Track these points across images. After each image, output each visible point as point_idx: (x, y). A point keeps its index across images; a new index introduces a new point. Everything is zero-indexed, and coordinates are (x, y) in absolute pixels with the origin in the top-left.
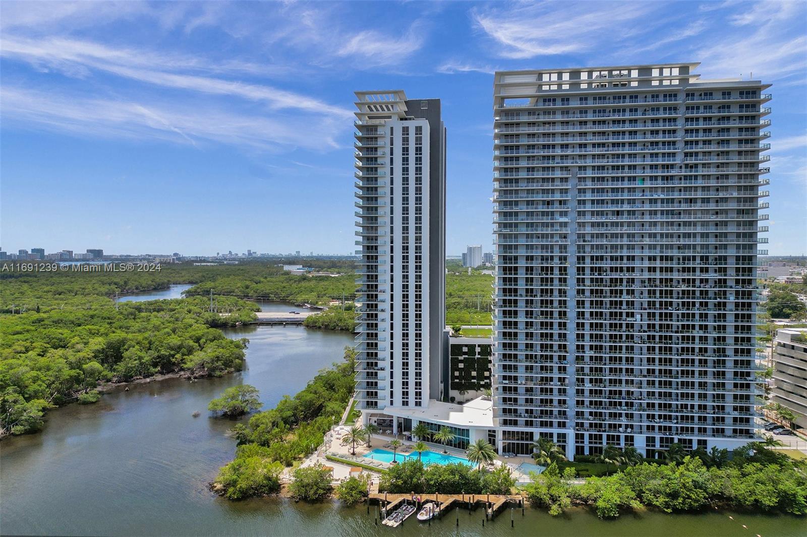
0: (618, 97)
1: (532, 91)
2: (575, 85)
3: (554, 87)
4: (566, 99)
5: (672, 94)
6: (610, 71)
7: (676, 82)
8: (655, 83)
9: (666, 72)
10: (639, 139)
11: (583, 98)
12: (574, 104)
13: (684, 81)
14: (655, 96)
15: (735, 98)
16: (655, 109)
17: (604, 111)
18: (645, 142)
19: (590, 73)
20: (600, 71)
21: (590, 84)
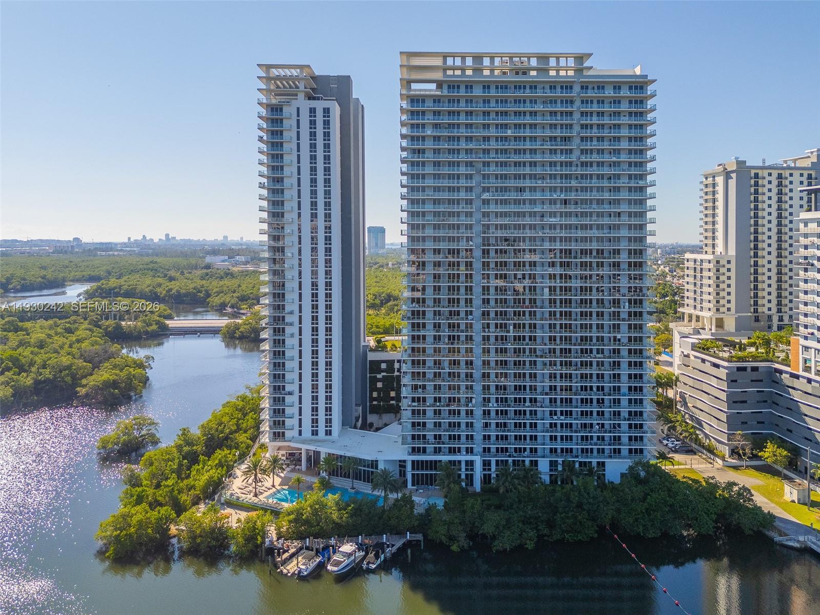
0: (518, 86)
1: (439, 76)
2: (478, 70)
3: (458, 72)
4: (469, 86)
5: (567, 86)
6: (511, 58)
7: (571, 73)
8: (553, 73)
9: (563, 62)
10: (539, 133)
11: (486, 86)
12: (478, 92)
13: (579, 71)
14: (553, 87)
15: (625, 92)
16: (553, 101)
17: (506, 102)
18: (545, 136)
19: (492, 58)
20: (502, 57)
21: (492, 71)
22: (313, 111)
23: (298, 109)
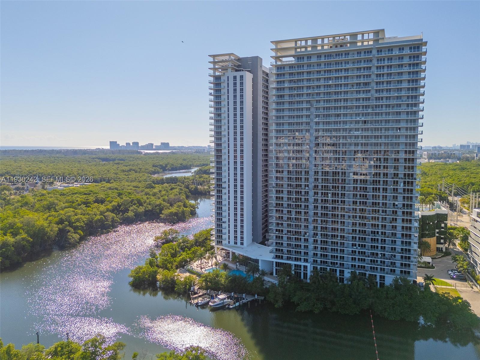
0: (338, 54)
1: (293, 52)
2: (314, 47)
3: (303, 50)
4: (309, 57)
5: (369, 51)
6: (334, 38)
7: (371, 43)
8: (359, 44)
9: (366, 36)
10: (350, 81)
11: (319, 56)
12: (314, 60)
13: (376, 41)
14: (359, 53)
15: (407, 51)
16: (359, 61)
17: (330, 64)
18: (353, 83)
19: (323, 39)
20: (328, 38)
21: (323, 47)
22: (235, 78)
23: (228, 77)
